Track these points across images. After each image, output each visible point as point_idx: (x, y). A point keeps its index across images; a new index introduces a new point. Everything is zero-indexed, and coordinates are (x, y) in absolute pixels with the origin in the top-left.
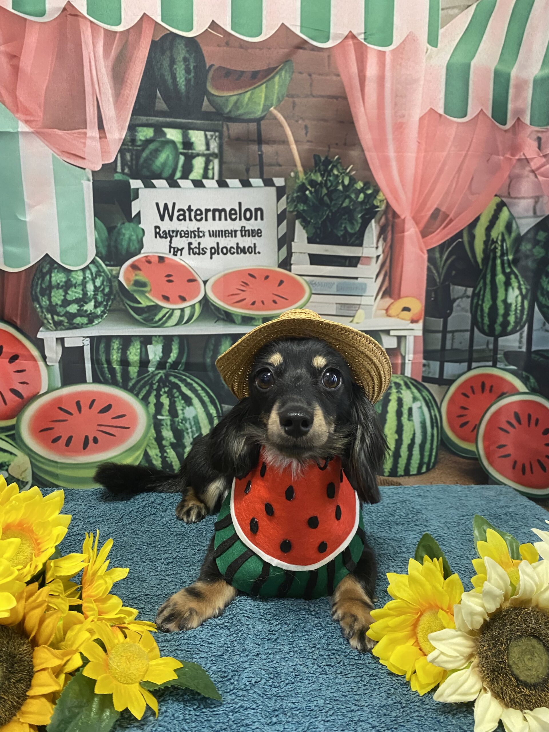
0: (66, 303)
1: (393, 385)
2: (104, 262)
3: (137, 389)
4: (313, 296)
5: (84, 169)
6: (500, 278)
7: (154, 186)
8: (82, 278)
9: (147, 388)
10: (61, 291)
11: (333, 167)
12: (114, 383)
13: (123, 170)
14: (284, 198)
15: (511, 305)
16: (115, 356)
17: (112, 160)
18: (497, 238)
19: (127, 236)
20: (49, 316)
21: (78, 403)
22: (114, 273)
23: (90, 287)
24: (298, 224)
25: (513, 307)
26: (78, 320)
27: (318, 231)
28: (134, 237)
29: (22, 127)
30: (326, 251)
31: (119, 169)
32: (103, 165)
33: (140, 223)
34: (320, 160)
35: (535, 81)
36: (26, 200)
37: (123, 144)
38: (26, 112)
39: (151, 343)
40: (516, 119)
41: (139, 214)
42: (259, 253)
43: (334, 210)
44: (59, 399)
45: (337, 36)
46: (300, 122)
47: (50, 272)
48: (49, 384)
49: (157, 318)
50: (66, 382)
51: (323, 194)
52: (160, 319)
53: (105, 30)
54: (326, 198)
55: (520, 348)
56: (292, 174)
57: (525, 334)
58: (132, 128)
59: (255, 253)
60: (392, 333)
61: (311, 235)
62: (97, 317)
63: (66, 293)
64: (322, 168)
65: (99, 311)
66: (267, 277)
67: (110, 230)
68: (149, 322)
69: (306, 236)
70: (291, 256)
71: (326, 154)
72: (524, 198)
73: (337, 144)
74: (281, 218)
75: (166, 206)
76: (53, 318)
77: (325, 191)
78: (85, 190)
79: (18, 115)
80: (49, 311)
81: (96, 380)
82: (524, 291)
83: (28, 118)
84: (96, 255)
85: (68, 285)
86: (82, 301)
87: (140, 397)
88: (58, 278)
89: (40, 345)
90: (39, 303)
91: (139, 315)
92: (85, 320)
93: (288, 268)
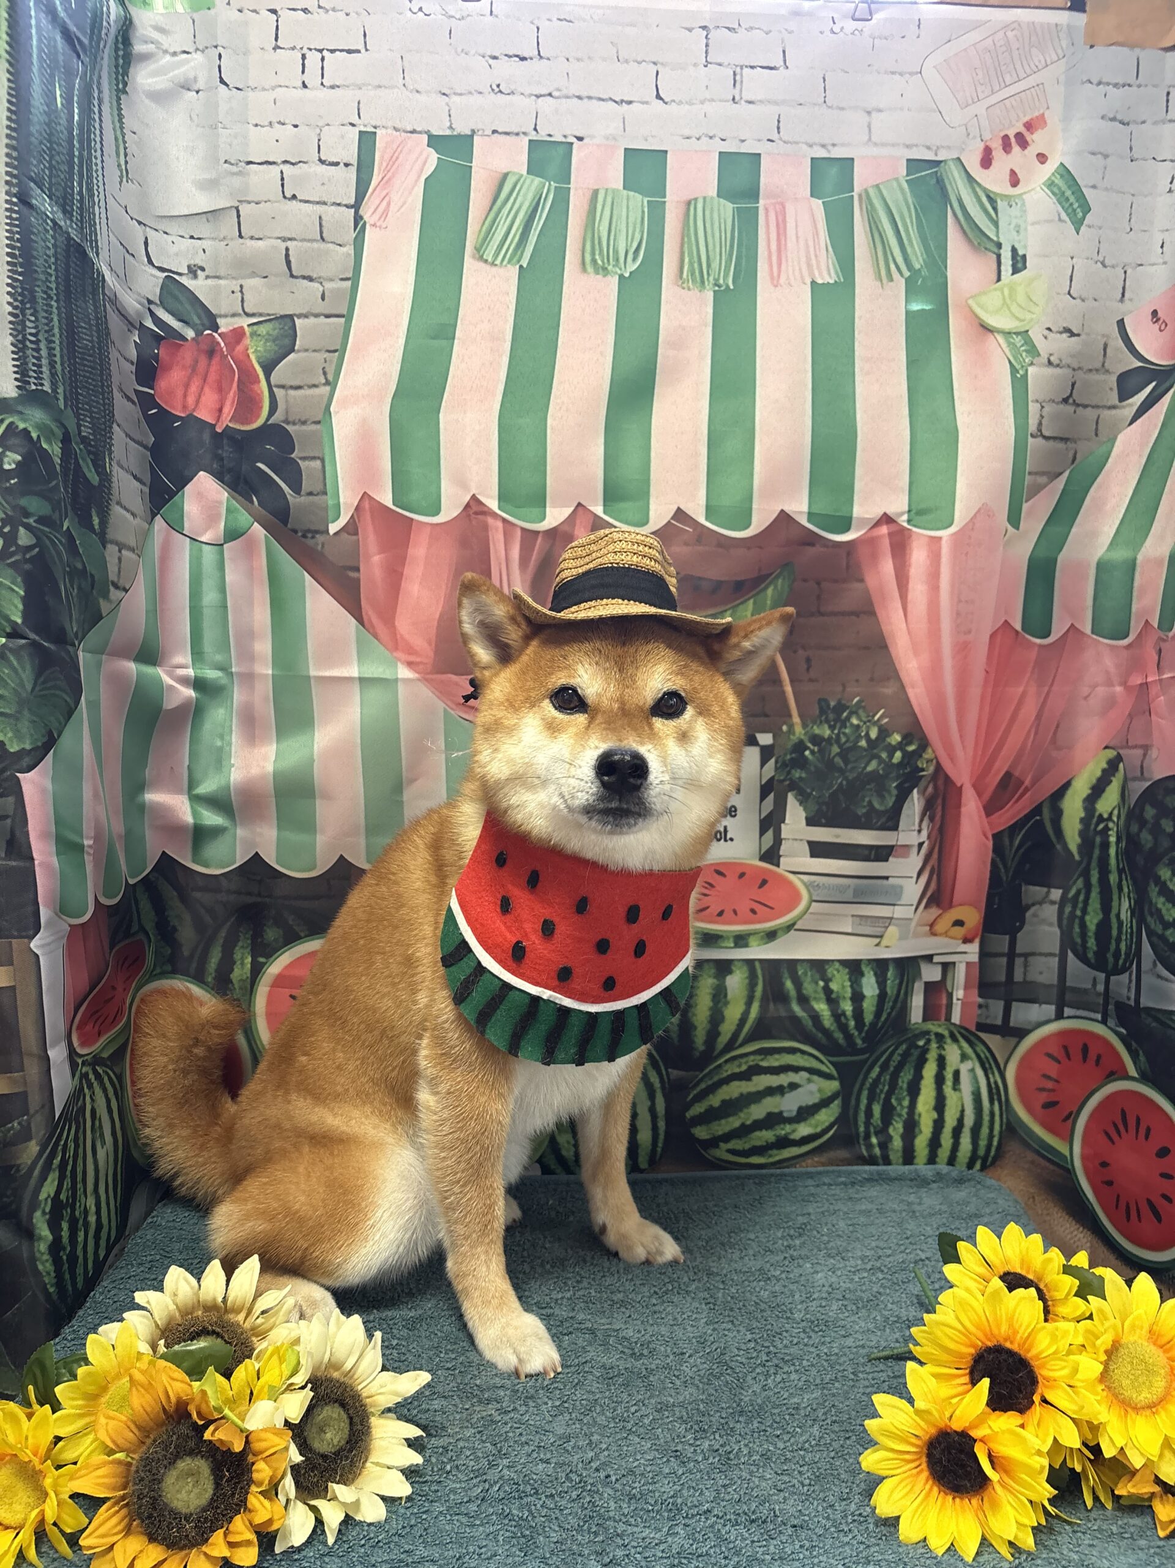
1: (933, 1037)
4: (814, 904)
11: (851, 714)
14: (773, 761)
18: (1111, 814)
24: (791, 800)
27: (824, 808)
29: (403, 672)
30: (837, 836)
34: (828, 705)
38: (409, 649)
42: (731, 839)
43: (851, 776)
45: (862, 521)
46: (801, 652)
51: (832, 754)
53: (524, 530)
54: (838, 760)
56: (785, 728)
59: (726, 840)
60: (936, 959)
61: (813, 814)
64: (831, 716)
66: (742, 875)
69: (803, 815)
70: (780, 844)
71: (839, 696)
73: (857, 681)
74: (766, 790)
77: (835, 749)
79: (398, 655)
83: (413, 659)
93: (775, 861)
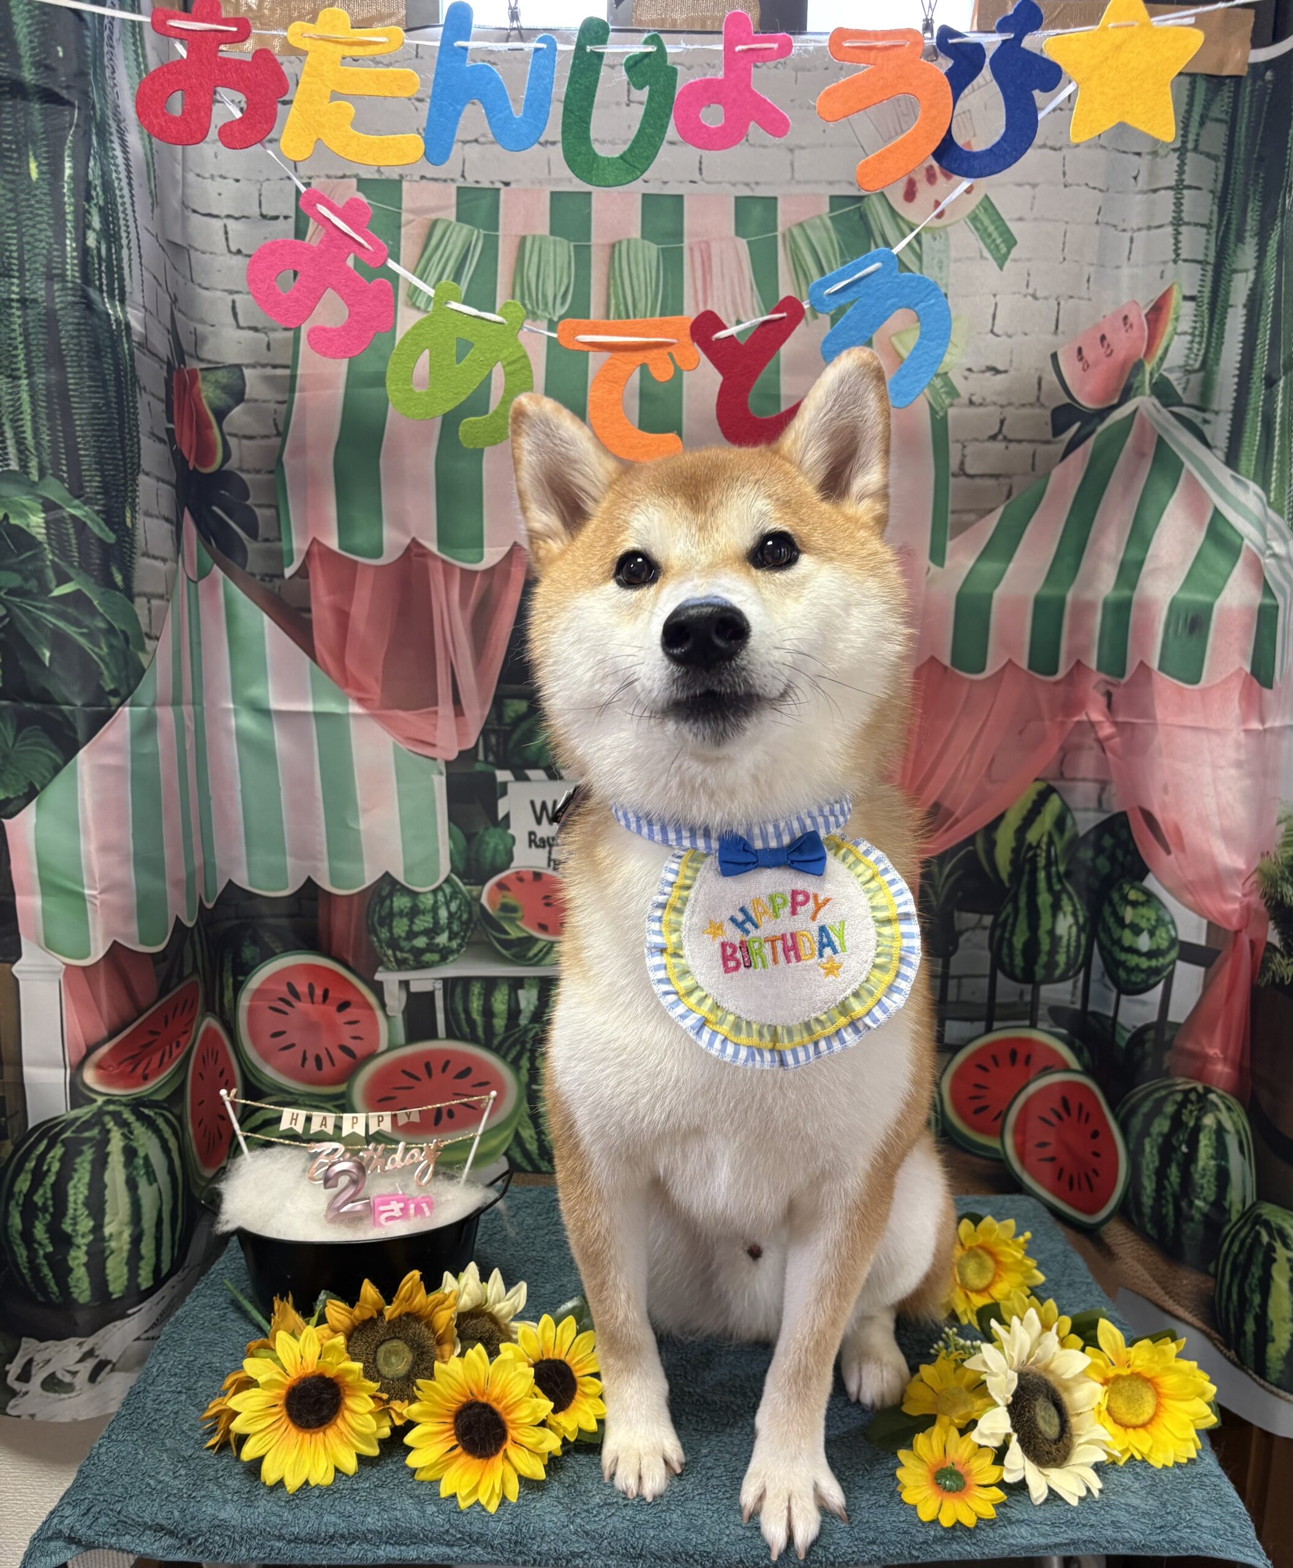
0: (411, 935)
2: (461, 878)
3: (504, 1048)
5: (434, 759)
6: (1044, 899)
7: (527, 779)
8: (431, 902)
9: (518, 1048)
10: (405, 921)
12: (474, 1040)
13: (486, 757)
15: (1061, 938)
16: (476, 1005)
17: (472, 744)
18: (1038, 841)
19: (492, 845)
20: (390, 952)
21: (428, 1066)
22: (475, 893)
23: (443, 914)
25: (1064, 941)
26: (428, 957)
28: (501, 847)
29: (354, 708)
31: (481, 757)
32: (461, 753)
33: (508, 826)
35: (1105, 604)
36: (359, 802)
37: (486, 723)
38: (359, 687)
39: (522, 987)
40: (1073, 663)
41: (507, 816)
44: (403, 1060)
47: (390, 895)
48: (390, 1041)
49: (531, 954)
50: (413, 1036)
52: (536, 955)
53: (463, 570)
55: (1073, 1003)
57: (1080, 984)
58: (498, 702)
62: (452, 952)
63: (412, 922)
65: (454, 944)
67: (470, 837)
68: (520, 958)
72: (1084, 780)
75: (544, 805)
76: (395, 956)
78: (437, 786)
79: (347, 691)
80: (389, 946)
81: (450, 1035)
82: (1081, 920)
83: (361, 695)
84: (452, 871)
85: (414, 912)
86: (433, 931)
87: (510, 1058)
88: (401, 902)
89: (378, 989)
90: (377, 936)
91: (506, 948)
92: (436, 957)
